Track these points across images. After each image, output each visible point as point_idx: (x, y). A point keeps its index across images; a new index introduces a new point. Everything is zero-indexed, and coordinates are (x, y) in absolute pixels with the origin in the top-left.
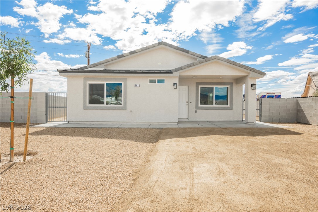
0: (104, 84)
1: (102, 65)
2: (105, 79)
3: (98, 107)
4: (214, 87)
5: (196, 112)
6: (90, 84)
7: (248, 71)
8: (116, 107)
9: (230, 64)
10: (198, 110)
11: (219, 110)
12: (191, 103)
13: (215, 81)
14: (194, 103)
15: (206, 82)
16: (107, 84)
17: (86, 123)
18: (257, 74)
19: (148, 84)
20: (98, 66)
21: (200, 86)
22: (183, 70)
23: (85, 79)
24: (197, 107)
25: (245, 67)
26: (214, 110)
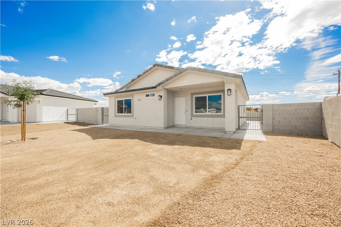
0: (123, 100)
1: (125, 87)
2: (124, 97)
3: (120, 115)
4: (207, 95)
5: (191, 119)
6: (118, 101)
7: (222, 76)
8: (128, 115)
10: (193, 118)
11: (213, 118)
13: (208, 90)
14: (189, 112)
16: (125, 100)
17: (116, 125)
18: (231, 77)
19: (145, 98)
21: (195, 96)
22: (163, 84)
23: (116, 98)
24: (192, 115)
25: (215, 72)
26: (207, 118)
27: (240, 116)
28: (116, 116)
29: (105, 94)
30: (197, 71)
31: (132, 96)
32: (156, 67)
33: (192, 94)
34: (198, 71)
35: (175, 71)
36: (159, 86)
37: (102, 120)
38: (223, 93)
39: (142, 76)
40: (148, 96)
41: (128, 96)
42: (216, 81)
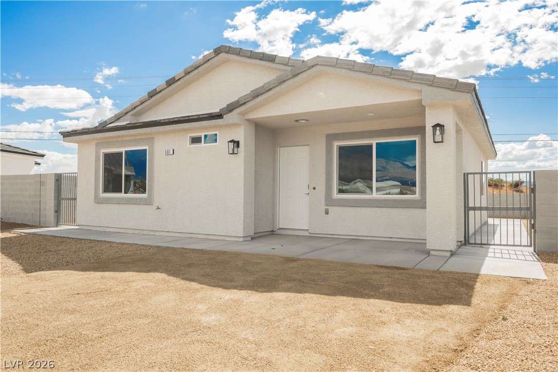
0: (121, 153)
1: (128, 114)
2: (123, 144)
3: (112, 199)
4: (374, 142)
5: (327, 213)
6: (105, 154)
7: (418, 87)
8: (136, 199)
9: (357, 73)
10: (331, 209)
11: (390, 210)
12: (314, 188)
13: (375, 126)
14: (321, 190)
15: (351, 131)
16: (126, 151)
17: (98, 229)
18: (444, 90)
19: (189, 146)
20: (123, 118)
21: (337, 144)
22: (243, 106)
23: (99, 145)
24: (330, 201)
25: (400, 75)
26: (374, 209)
27: (471, 205)
28: (98, 201)
29: (66, 135)
30: (343, 71)
31: (150, 140)
32: (223, 56)
33: (331, 138)
34: (348, 71)
35: (279, 70)
36: (231, 111)
37: (56, 212)
38: (420, 136)
39: (181, 81)
40: (196, 140)
41: (137, 142)
42: (399, 100)
